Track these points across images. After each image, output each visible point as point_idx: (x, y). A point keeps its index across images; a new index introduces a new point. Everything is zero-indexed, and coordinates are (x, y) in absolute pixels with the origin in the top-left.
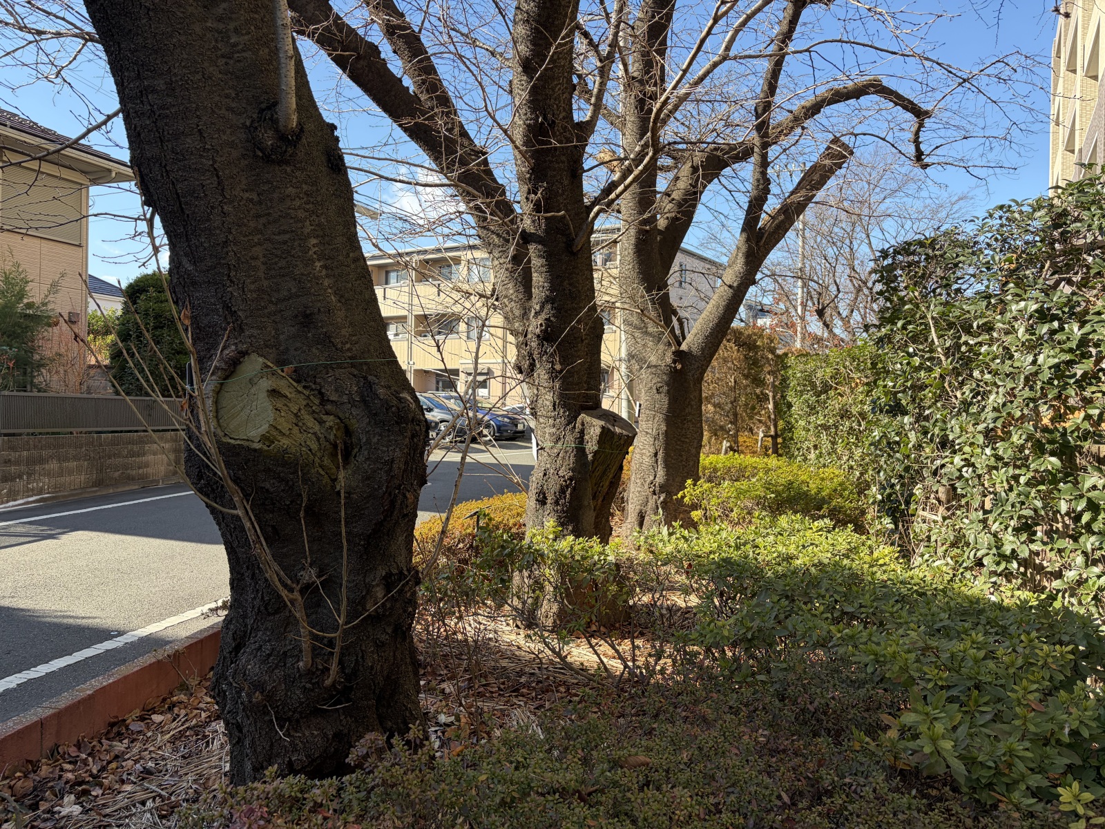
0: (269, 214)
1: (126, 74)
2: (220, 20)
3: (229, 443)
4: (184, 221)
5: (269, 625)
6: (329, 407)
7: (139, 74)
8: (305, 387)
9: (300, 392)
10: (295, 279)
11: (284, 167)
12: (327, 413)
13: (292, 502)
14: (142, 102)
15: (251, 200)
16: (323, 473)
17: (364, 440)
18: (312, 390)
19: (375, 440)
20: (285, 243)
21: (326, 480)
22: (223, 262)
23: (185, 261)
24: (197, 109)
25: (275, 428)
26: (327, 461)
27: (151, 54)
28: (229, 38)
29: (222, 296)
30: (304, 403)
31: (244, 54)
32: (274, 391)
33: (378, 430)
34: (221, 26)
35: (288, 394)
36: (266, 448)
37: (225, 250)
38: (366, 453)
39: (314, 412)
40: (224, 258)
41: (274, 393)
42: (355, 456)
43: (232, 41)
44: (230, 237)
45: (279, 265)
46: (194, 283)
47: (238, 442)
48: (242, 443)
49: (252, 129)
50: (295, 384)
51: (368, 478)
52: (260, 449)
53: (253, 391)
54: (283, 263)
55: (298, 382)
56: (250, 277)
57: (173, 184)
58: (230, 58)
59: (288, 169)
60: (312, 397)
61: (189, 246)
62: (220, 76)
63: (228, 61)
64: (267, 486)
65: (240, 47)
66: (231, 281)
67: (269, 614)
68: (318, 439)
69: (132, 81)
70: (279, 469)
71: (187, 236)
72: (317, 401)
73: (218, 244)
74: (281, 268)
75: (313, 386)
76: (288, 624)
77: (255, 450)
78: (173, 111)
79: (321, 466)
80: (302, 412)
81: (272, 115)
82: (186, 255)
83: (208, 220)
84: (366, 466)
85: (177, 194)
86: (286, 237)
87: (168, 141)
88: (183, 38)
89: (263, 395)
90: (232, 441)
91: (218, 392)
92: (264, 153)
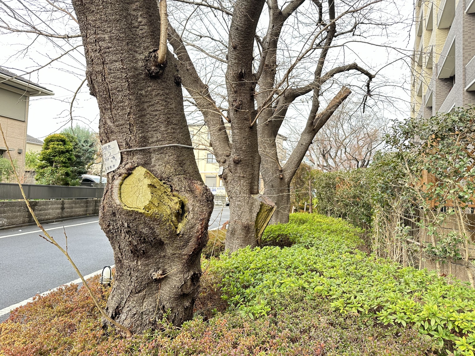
0: (150, 102)
1: (89, 31)
2: (134, 10)
3: (127, 210)
4: (111, 102)
5: (135, 299)
6: (175, 193)
7: (95, 32)
8: (164, 183)
9: (162, 185)
10: (160, 133)
11: (157, 80)
12: (174, 196)
13: (154, 239)
14: (95, 45)
15: (141, 94)
16: (172, 224)
17: (191, 209)
18: (167, 184)
19: (196, 209)
20: (156, 115)
21: (173, 228)
22: (128, 122)
23: (108, 121)
24: (122, 50)
25: (152, 203)
26: (174, 219)
27: (102, 23)
28: (137, 18)
29: (126, 139)
30: (164, 191)
31: (143, 27)
32: (151, 184)
33: (198, 204)
34: (135, 13)
35: (157, 186)
36: (147, 213)
37: (129, 117)
38: (192, 215)
39: (167, 195)
40: (129, 121)
41: (151, 186)
42: (186, 217)
43: (139, 20)
44: (132, 111)
45: (153, 126)
46: (112, 132)
47: (132, 209)
48: (135, 209)
49: (145, 61)
50: (159, 181)
51: (193, 227)
52: (143, 213)
53: (140, 184)
54: (155, 125)
55: (161, 180)
56: (140, 130)
57: (107, 83)
58: (137, 28)
59: (159, 81)
60: (167, 188)
61: (112, 114)
62: (133, 36)
63: (136, 29)
64: (144, 230)
65: (142, 23)
66: (131, 132)
67: (136, 293)
68: (170, 208)
69: (92, 35)
70: (151, 222)
71: (111, 109)
72: (170, 190)
73: (126, 114)
74: (154, 127)
75: (168, 183)
76: (144, 298)
77: (141, 213)
78: (110, 50)
79: (172, 221)
80: (163, 195)
81: (155, 55)
82: (110, 118)
83: (122, 102)
84: (192, 221)
85: (108, 89)
86: (157, 113)
87: (107, 64)
88: (118, 16)
89: (145, 187)
90: (129, 209)
91: (121, 185)
92: (149, 73)
